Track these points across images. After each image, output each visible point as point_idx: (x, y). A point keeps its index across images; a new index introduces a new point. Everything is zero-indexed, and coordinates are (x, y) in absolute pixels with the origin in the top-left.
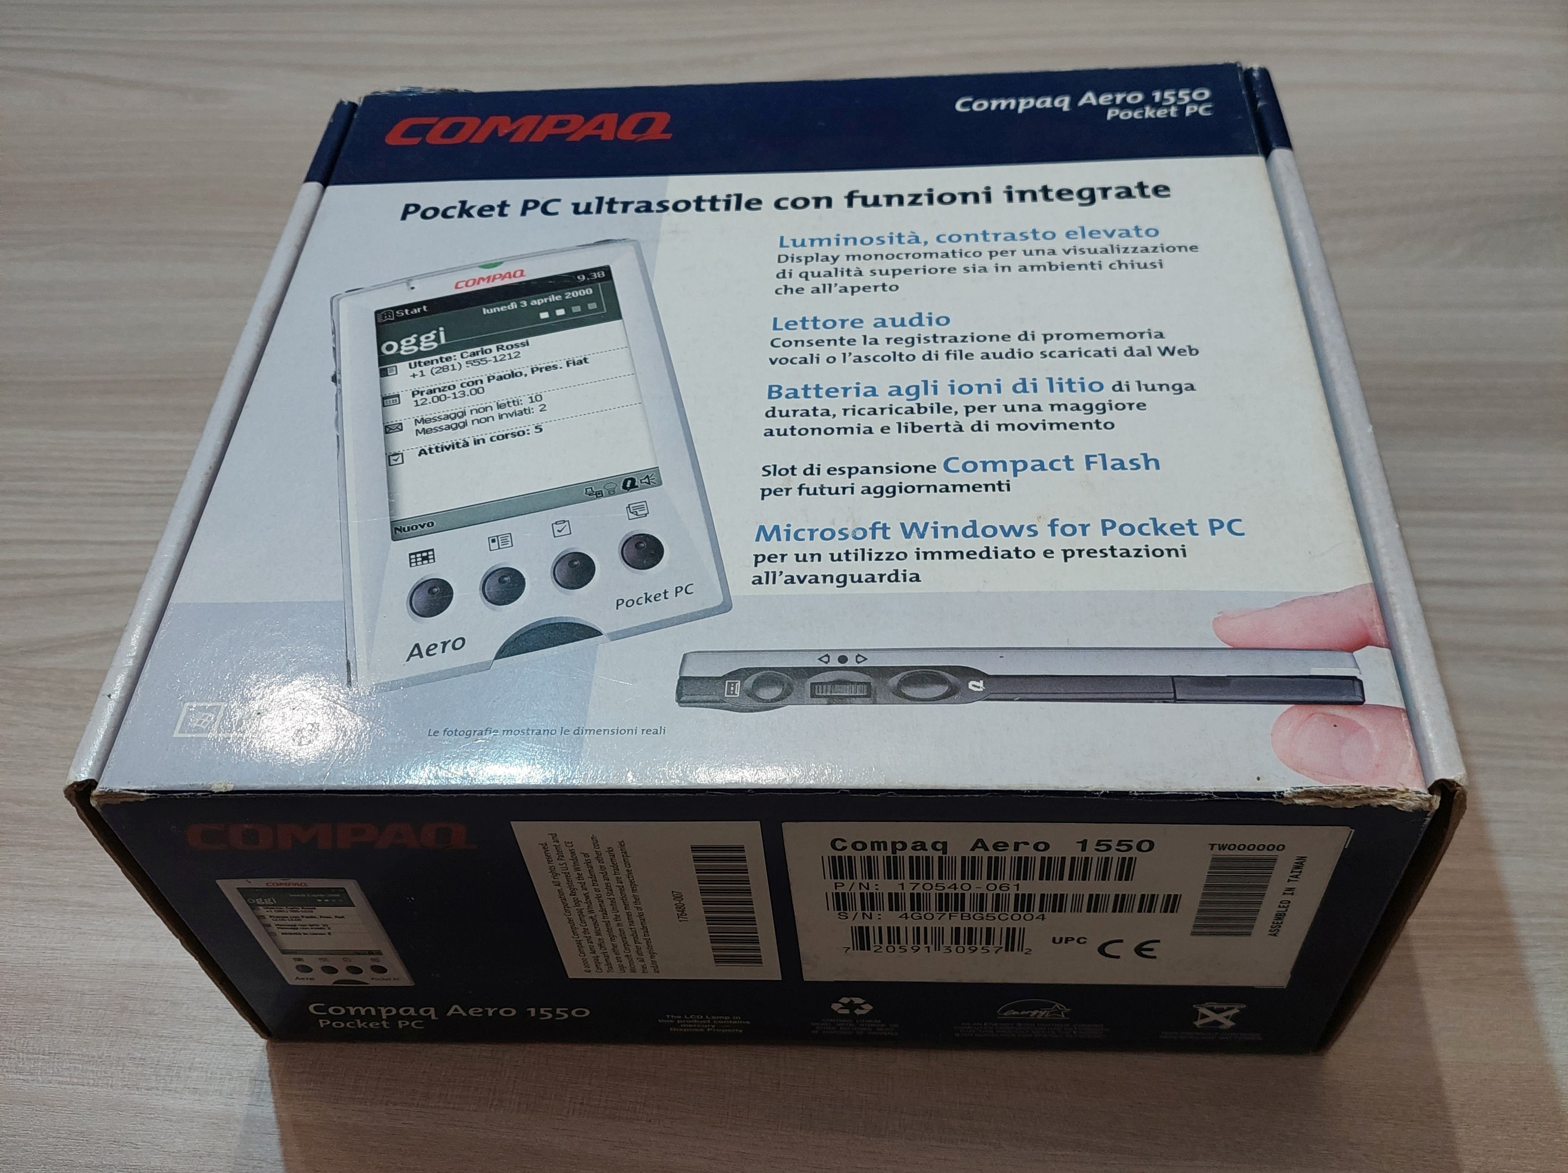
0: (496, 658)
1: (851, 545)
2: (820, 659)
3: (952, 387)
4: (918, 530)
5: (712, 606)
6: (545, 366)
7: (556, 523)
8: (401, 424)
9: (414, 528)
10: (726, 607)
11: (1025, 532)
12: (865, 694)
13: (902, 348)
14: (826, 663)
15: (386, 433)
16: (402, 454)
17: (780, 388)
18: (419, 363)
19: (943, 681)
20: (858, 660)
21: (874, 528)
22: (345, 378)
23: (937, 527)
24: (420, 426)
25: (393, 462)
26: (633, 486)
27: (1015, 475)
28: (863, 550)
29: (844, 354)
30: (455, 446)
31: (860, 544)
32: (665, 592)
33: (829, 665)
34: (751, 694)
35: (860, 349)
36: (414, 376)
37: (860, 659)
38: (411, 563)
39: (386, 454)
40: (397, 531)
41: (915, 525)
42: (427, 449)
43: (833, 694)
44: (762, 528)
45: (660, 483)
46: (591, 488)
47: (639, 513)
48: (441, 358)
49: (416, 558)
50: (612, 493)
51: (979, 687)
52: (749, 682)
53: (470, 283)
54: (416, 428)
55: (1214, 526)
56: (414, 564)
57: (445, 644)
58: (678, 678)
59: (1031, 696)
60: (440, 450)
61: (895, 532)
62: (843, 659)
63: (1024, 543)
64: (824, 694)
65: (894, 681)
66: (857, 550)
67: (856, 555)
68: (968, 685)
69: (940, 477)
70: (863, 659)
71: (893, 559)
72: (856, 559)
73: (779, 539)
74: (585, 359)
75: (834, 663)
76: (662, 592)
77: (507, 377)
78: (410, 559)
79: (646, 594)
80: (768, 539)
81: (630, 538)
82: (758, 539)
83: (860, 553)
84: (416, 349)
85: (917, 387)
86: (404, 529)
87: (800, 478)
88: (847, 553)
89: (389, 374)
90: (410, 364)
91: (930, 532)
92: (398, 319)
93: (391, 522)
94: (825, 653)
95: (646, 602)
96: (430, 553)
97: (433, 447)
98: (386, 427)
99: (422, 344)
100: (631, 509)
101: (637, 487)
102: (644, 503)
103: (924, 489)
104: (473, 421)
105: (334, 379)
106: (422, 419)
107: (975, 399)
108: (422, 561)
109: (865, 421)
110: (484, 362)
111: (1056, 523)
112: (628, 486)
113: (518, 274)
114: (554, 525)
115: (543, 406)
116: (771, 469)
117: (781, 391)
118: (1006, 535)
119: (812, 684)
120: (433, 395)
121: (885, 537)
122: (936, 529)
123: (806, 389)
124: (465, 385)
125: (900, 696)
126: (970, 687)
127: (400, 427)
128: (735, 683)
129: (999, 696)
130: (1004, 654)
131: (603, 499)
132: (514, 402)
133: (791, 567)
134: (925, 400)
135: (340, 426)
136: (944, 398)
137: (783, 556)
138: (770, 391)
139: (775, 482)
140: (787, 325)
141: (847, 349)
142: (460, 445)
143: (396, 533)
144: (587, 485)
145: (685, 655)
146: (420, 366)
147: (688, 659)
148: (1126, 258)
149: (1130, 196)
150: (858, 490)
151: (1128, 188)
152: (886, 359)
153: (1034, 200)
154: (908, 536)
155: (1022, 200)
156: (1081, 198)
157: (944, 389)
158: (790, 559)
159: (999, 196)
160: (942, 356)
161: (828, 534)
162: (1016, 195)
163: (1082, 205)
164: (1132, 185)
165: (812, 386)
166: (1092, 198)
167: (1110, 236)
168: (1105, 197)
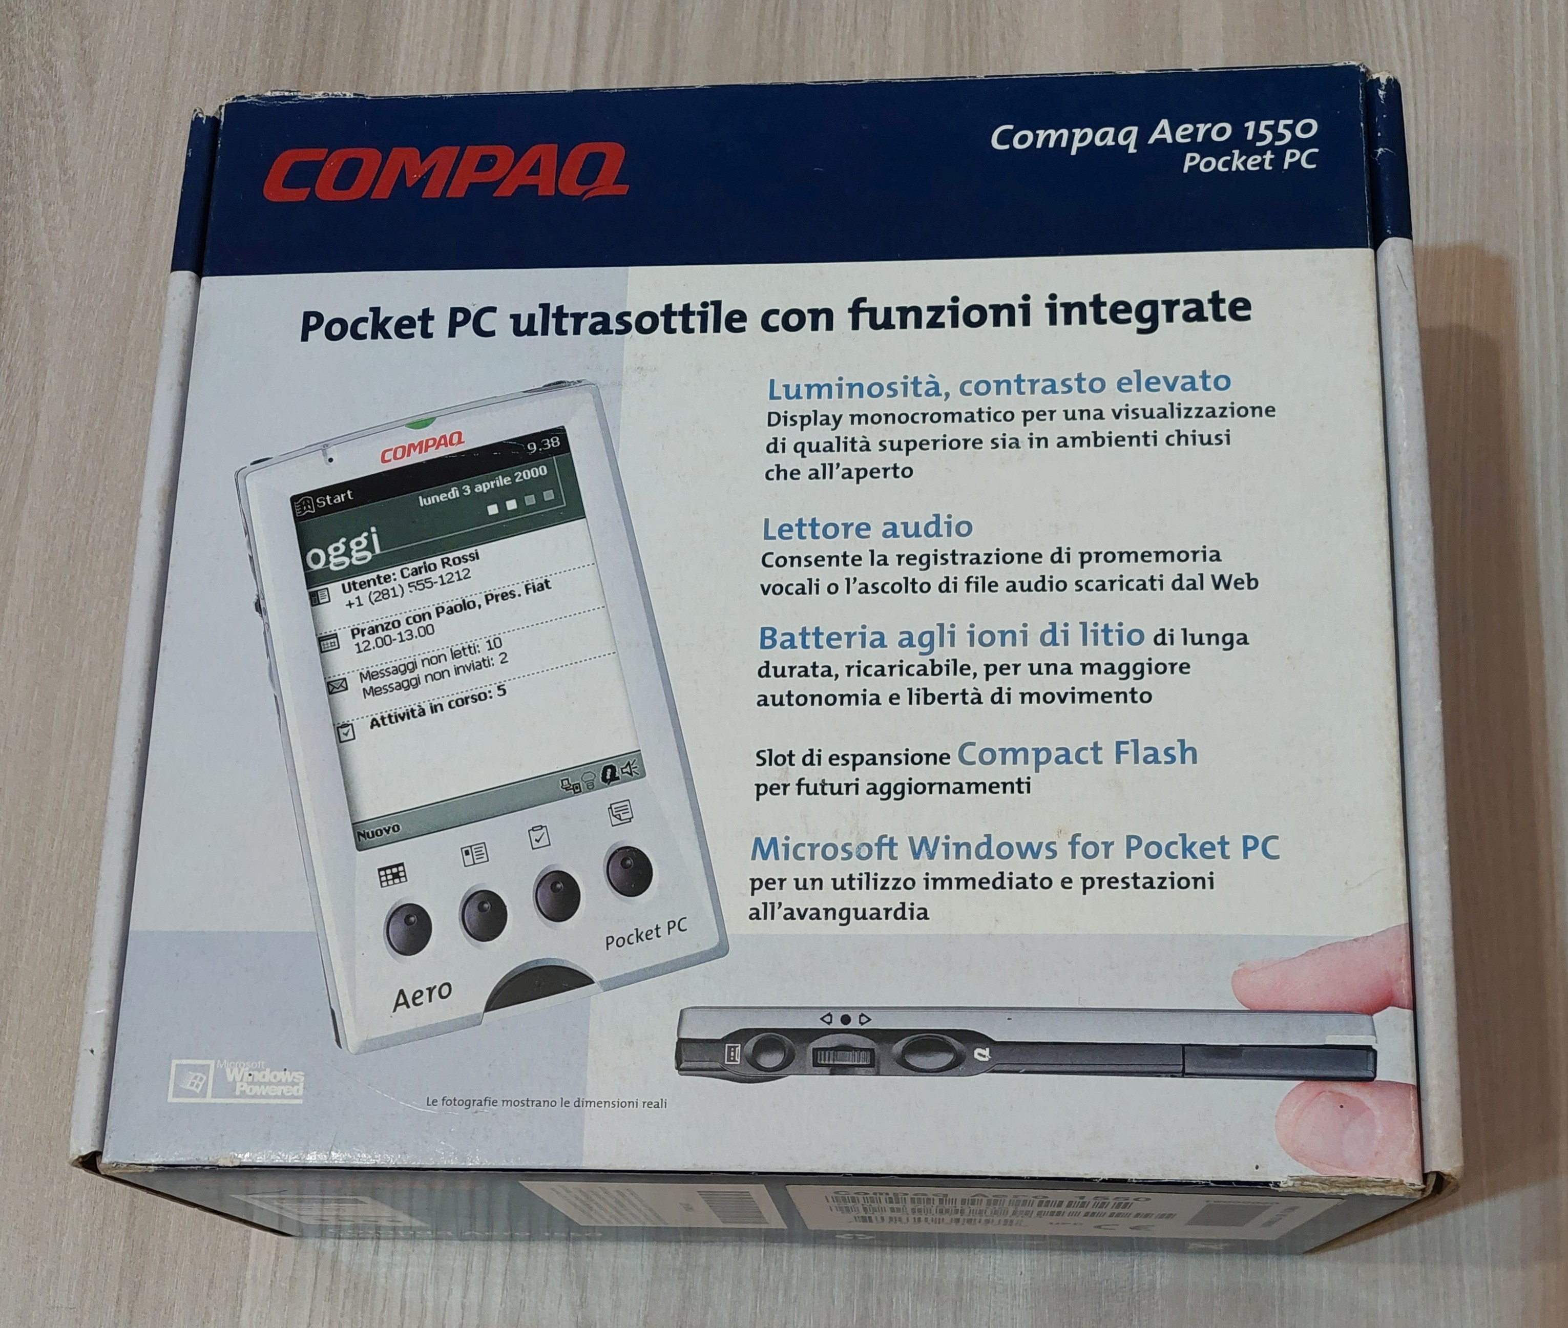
0: (487, 1009)
1: (856, 867)
2: (822, 1019)
3: (972, 633)
4: (927, 848)
5: (707, 948)
6: (500, 592)
7: (533, 829)
8: (345, 679)
9: (379, 833)
10: (721, 950)
11: (1044, 852)
12: (869, 1063)
13: (915, 572)
14: (829, 1023)
15: (330, 693)
16: (352, 725)
17: (774, 632)
18: (354, 583)
19: (949, 1049)
20: (862, 1021)
21: (880, 844)
22: (269, 604)
23: (948, 843)
24: (368, 684)
25: (343, 738)
26: (614, 778)
27: (1037, 770)
28: (868, 874)
29: (848, 580)
30: (410, 714)
31: (864, 866)
32: (657, 929)
33: (831, 1027)
34: (752, 1061)
35: (867, 573)
36: (350, 604)
37: (864, 1019)
38: (381, 882)
39: (334, 725)
40: (361, 837)
41: (924, 840)
42: (378, 718)
43: (836, 1063)
44: (758, 841)
45: (643, 775)
46: (567, 779)
47: (623, 817)
48: (379, 577)
49: (386, 875)
50: (591, 787)
51: (984, 1056)
52: (751, 1044)
53: (399, 455)
54: (363, 686)
55: (1249, 844)
56: (385, 884)
57: (430, 990)
58: (676, 1040)
59: (1037, 1068)
60: (393, 719)
61: (903, 850)
62: (846, 1019)
63: (1041, 867)
64: (827, 1062)
65: (898, 1047)
66: (861, 874)
67: (860, 880)
68: (973, 1054)
69: (953, 772)
70: (866, 1019)
71: (899, 888)
72: (861, 888)
73: (777, 858)
74: (546, 582)
75: (837, 1024)
76: (653, 929)
77: (458, 608)
78: (380, 877)
79: (637, 930)
80: (765, 856)
81: (615, 852)
82: (754, 858)
83: (864, 877)
84: (347, 560)
85: (932, 634)
86: (368, 833)
87: (798, 771)
88: (851, 879)
89: (321, 601)
90: (343, 585)
91: (941, 849)
92: (321, 512)
93: (353, 824)
94: (828, 1011)
95: (638, 941)
96: (401, 868)
97: (386, 715)
98: (328, 684)
99: (353, 553)
100: (614, 810)
101: (618, 778)
102: (627, 803)
103: (936, 788)
104: (426, 676)
105: (258, 607)
106: (368, 672)
107: (999, 655)
108: (393, 879)
109: (873, 685)
110: (429, 585)
111: (1078, 839)
112: (608, 777)
113: (455, 440)
114: (531, 832)
115: (503, 656)
116: (766, 755)
117: (775, 637)
118: (1023, 856)
119: (814, 1049)
120: (376, 635)
121: (892, 857)
122: (947, 845)
123: (804, 633)
124: (411, 620)
125: (904, 1066)
126: (976, 1056)
127: (344, 685)
128: (735, 1047)
129: (1005, 1068)
130: (1013, 1015)
131: (581, 796)
132: (469, 647)
133: (790, 897)
134: (941, 655)
135: (276, 683)
136: (963, 652)
137: (782, 881)
138: (763, 638)
139: (771, 774)
140: (781, 531)
141: (851, 572)
142: (416, 713)
143: (360, 840)
144: (563, 775)
145: (682, 1011)
146: (355, 589)
147: (687, 1016)
148: (1187, 426)
149: (1201, 318)
150: (863, 788)
151: (1199, 303)
152: (897, 588)
153: (1083, 321)
154: (916, 855)
155: (1068, 321)
156: (1140, 318)
157: (962, 638)
158: (790, 884)
159: (1040, 313)
160: (962, 586)
161: (830, 850)
162: (1060, 312)
163: (1140, 331)
164: (1205, 297)
165: (811, 630)
166: (1154, 319)
167: (1171, 388)
168: (1170, 318)
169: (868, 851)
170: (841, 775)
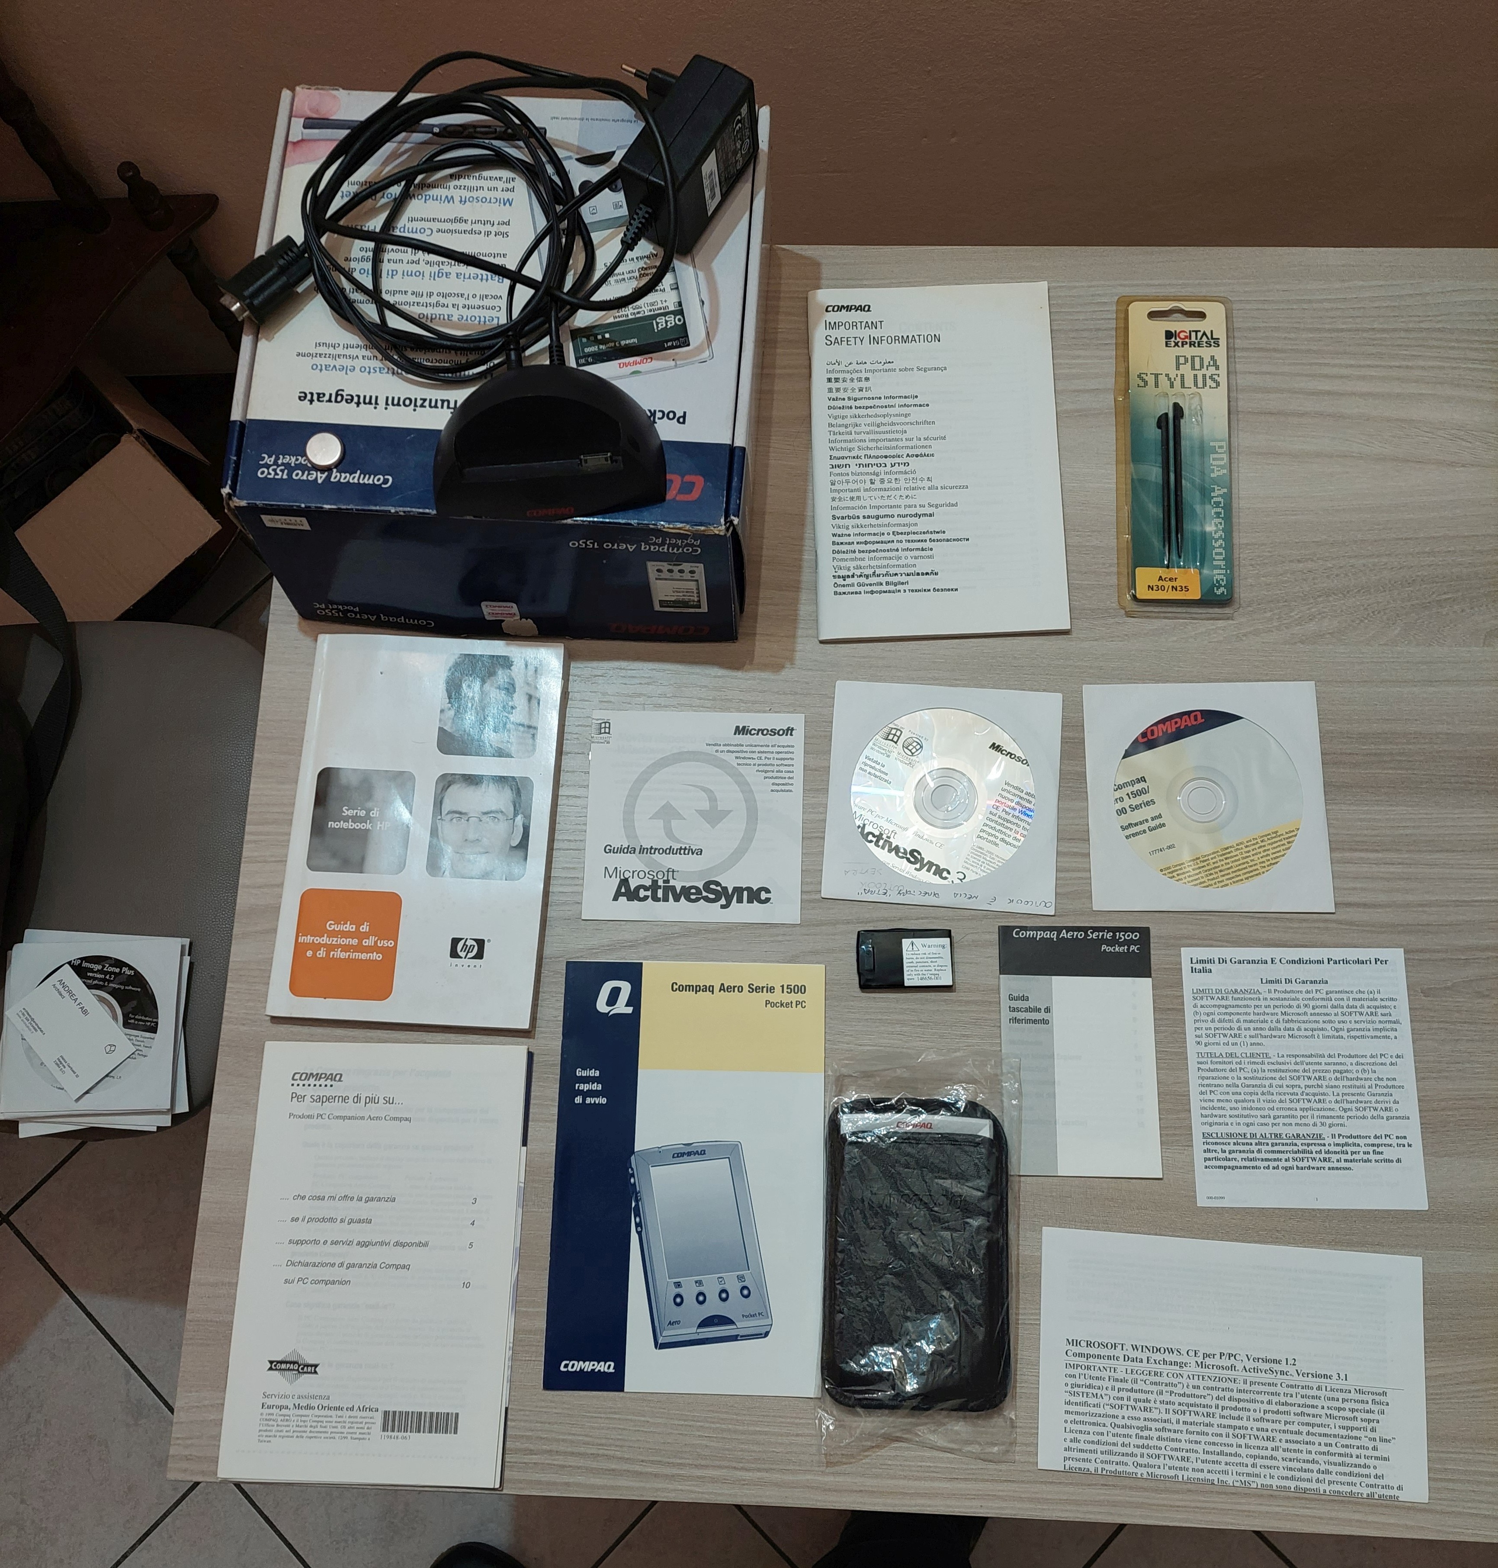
0: (616, 152)
1: (475, 194)
2: (492, 143)
3: (423, 276)
7: (596, 214)
12: (477, 128)
13: (442, 300)
15: (674, 268)
17: (498, 281)
18: (664, 310)
19: (448, 132)
21: (465, 202)
22: (698, 303)
27: (405, 224)
29: (468, 300)
30: (642, 258)
31: (471, 194)
35: (461, 301)
36: (666, 301)
41: (449, 202)
44: (510, 205)
48: (655, 312)
53: (645, 361)
60: (649, 256)
61: (457, 199)
73: (504, 199)
80: (508, 200)
84: (667, 318)
85: (438, 277)
87: (493, 230)
89: (678, 303)
90: (668, 309)
91: (443, 199)
92: (678, 339)
99: (665, 321)
103: (443, 220)
107: (414, 268)
110: (634, 307)
113: (622, 365)
116: (505, 236)
119: (496, 133)
123: (487, 280)
125: (464, 126)
129: (429, 125)
132: (618, 282)
133: (500, 184)
134: (436, 268)
136: (427, 269)
137: (503, 191)
138: (503, 279)
139: (504, 229)
140: (493, 321)
141: (467, 302)
146: (664, 307)
148: (331, 351)
149: (318, 394)
150: (469, 222)
151: (318, 400)
152: (450, 295)
153: (365, 397)
154: (452, 197)
155: (371, 397)
156: (342, 396)
157: (427, 275)
158: (500, 189)
159: (382, 401)
160: (425, 294)
161: (484, 200)
162: (373, 401)
163: (343, 390)
164: (316, 402)
165: (484, 281)
166: (337, 395)
167: (335, 366)
168: (331, 395)
169: (471, 199)
170: (476, 227)
